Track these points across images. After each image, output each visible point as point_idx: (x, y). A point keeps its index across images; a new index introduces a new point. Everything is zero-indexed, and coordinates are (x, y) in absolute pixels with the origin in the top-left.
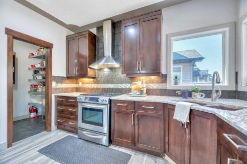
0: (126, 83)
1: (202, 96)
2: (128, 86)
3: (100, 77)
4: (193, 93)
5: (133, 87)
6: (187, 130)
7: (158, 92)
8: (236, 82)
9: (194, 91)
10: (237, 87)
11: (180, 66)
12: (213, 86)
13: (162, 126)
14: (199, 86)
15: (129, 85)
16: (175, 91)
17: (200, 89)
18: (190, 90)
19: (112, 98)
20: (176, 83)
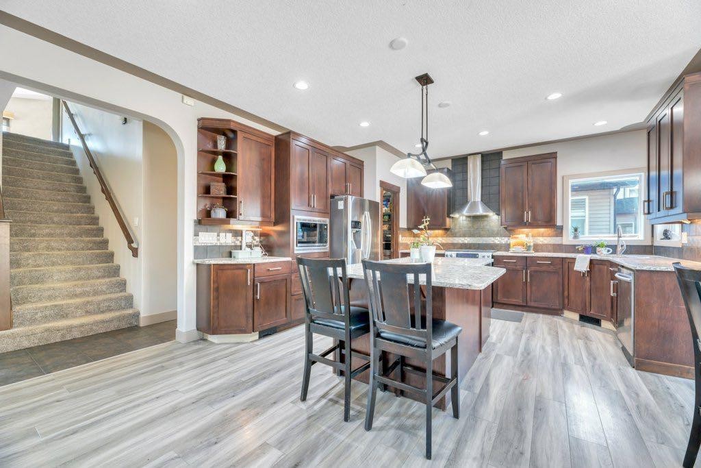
0: (501, 236)
1: (609, 251)
2: (504, 240)
3: (457, 227)
4: (598, 248)
5: (512, 241)
6: (588, 279)
7: (550, 248)
8: (653, 236)
9: (599, 246)
10: (652, 242)
11: (584, 197)
12: (618, 241)
13: (561, 281)
14: (606, 241)
15: (506, 239)
16: (575, 246)
17: (606, 243)
18: (594, 244)
19: (495, 254)
20: (576, 237)
